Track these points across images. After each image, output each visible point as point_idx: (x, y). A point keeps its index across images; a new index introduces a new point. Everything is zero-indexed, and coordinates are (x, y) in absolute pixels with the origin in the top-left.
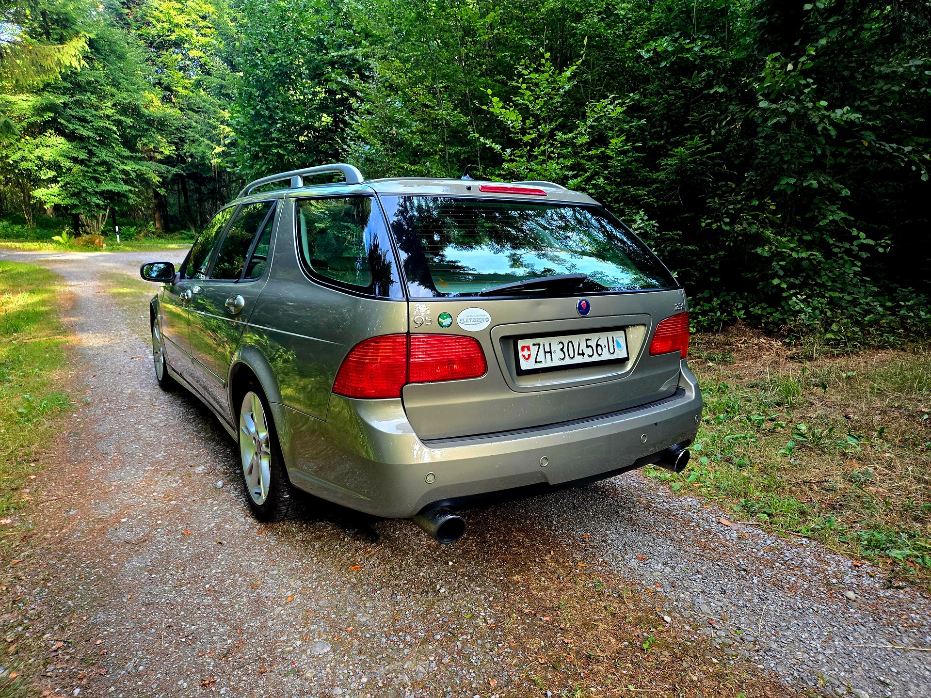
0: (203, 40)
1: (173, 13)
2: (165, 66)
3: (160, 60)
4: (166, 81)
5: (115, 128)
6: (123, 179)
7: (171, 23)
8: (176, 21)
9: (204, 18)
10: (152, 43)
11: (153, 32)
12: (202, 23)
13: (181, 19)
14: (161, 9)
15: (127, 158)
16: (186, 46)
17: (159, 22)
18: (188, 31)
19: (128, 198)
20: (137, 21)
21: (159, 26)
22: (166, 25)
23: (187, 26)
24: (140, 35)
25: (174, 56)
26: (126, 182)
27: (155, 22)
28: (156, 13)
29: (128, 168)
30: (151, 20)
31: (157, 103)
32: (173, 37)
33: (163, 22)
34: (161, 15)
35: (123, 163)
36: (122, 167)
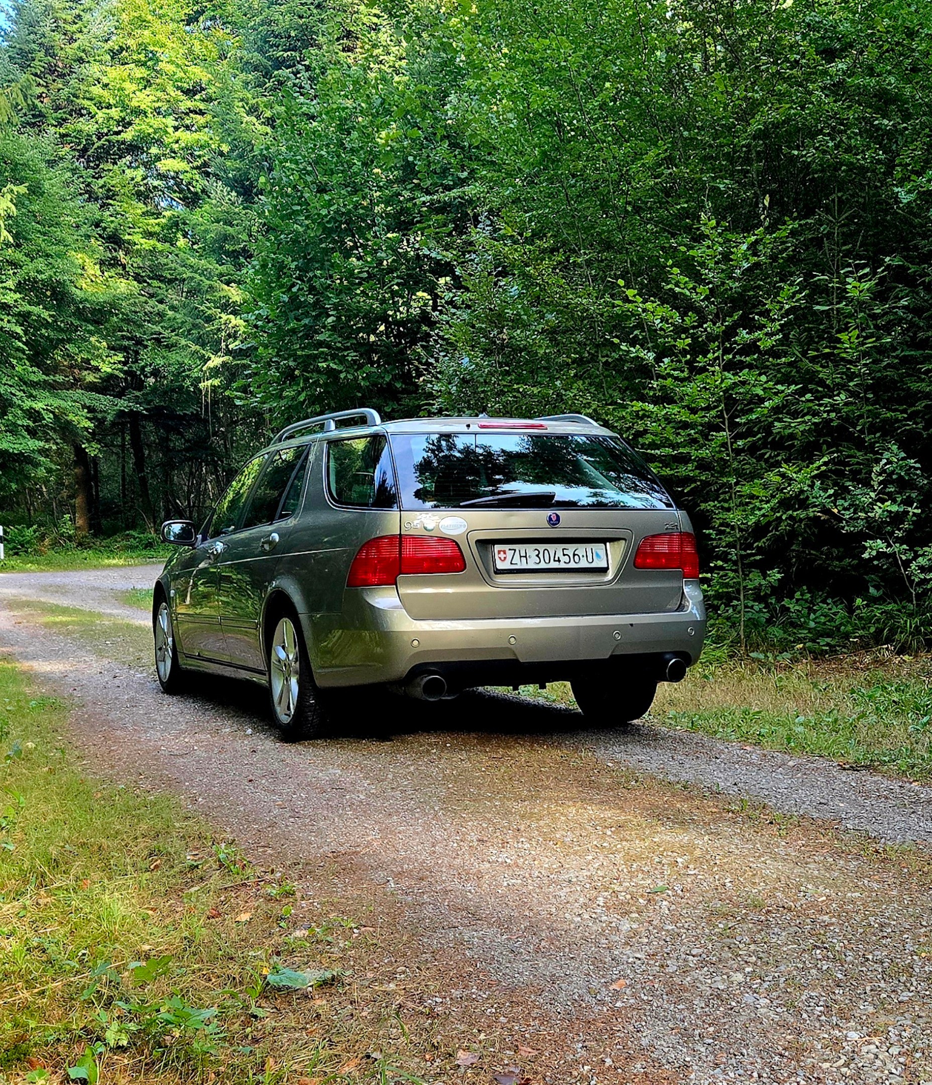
0: (186, 137)
1: (129, 87)
2: (111, 194)
3: (101, 182)
4: (110, 222)
5: (19, 330)
6: (27, 429)
7: (124, 108)
8: (134, 103)
9: (190, 93)
10: (85, 150)
11: (87, 127)
12: (186, 104)
13: (144, 99)
14: (105, 80)
15: (34, 385)
16: (154, 150)
17: (100, 108)
18: (157, 122)
19: (37, 465)
20: (57, 108)
21: (101, 115)
22: (115, 113)
23: (157, 111)
24: (63, 136)
25: (129, 173)
26: (32, 433)
27: (93, 109)
28: (96, 90)
29: (38, 406)
30: (86, 103)
31: (93, 270)
32: (128, 135)
33: (109, 107)
34: (105, 93)
35: (31, 396)
36: (28, 404)
